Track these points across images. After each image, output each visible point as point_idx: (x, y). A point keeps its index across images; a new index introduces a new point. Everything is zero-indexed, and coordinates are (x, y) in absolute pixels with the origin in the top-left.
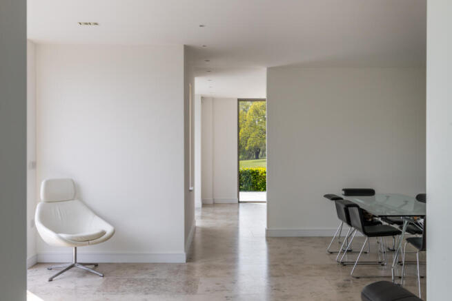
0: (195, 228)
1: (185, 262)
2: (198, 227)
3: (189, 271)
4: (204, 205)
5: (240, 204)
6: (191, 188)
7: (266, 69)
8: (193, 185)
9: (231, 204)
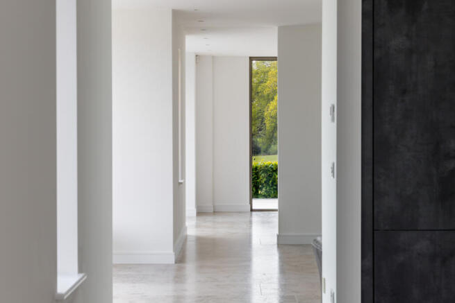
0: (187, 236)
1: (174, 263)
2: (190, 236)
3: (180, 270)
4: (200, 213)
5: (254, 213)
6: (180, 181)
7: (276, 28)
8: (183, 177)
9: (240, 212)
